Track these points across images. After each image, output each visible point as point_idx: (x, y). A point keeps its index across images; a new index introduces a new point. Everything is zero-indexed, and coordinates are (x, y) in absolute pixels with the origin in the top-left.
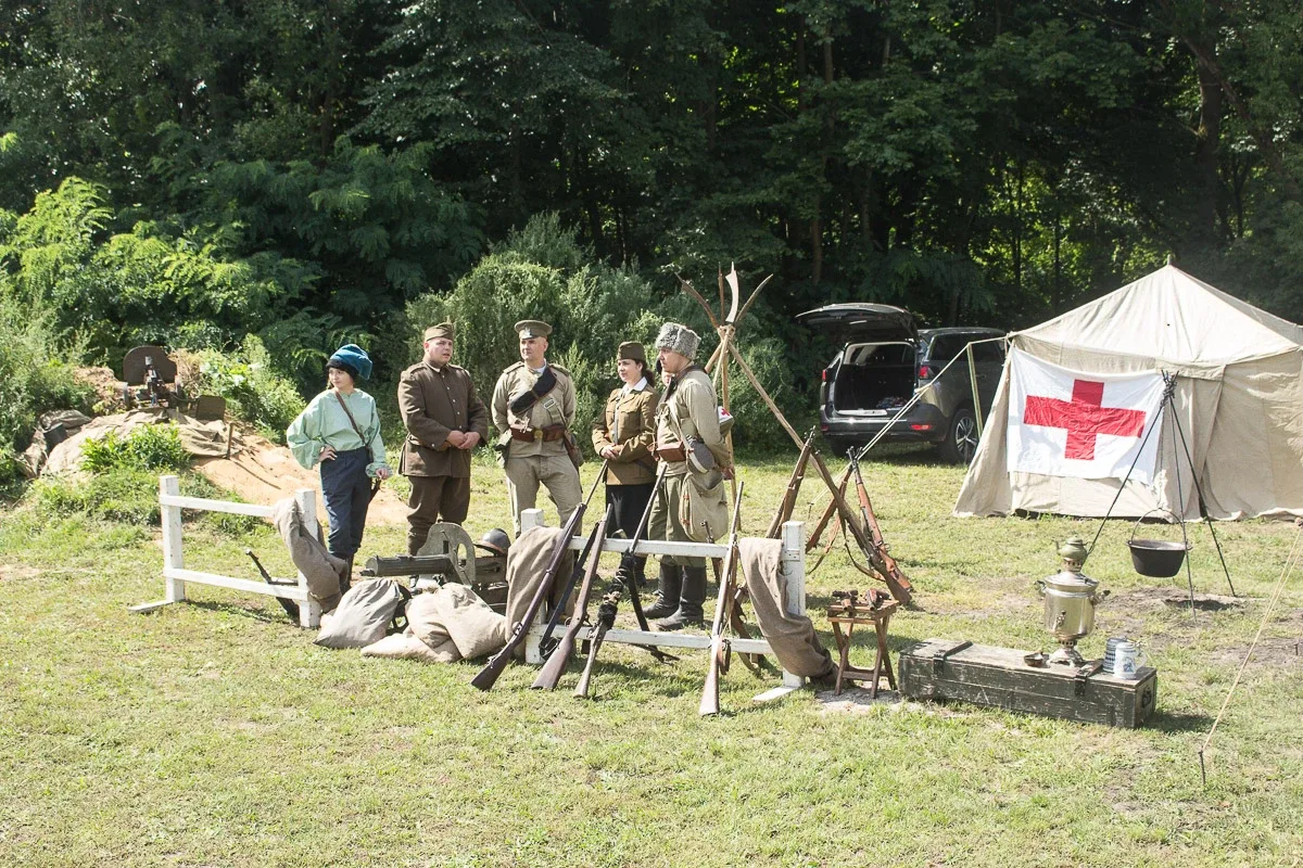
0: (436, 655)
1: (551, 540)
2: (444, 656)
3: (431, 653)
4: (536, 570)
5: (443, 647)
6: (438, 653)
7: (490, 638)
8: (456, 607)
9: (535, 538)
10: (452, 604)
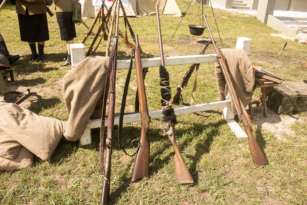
0: (18, 164)
1: (103, 67)
2: (25, 163)
3: (13, 163)
4: (94, 91)
5: (20, 156)
6: (19, 162)
7: (55, 139)
8: (19, 124)
9: (89, 67)
10: (15, 123)
